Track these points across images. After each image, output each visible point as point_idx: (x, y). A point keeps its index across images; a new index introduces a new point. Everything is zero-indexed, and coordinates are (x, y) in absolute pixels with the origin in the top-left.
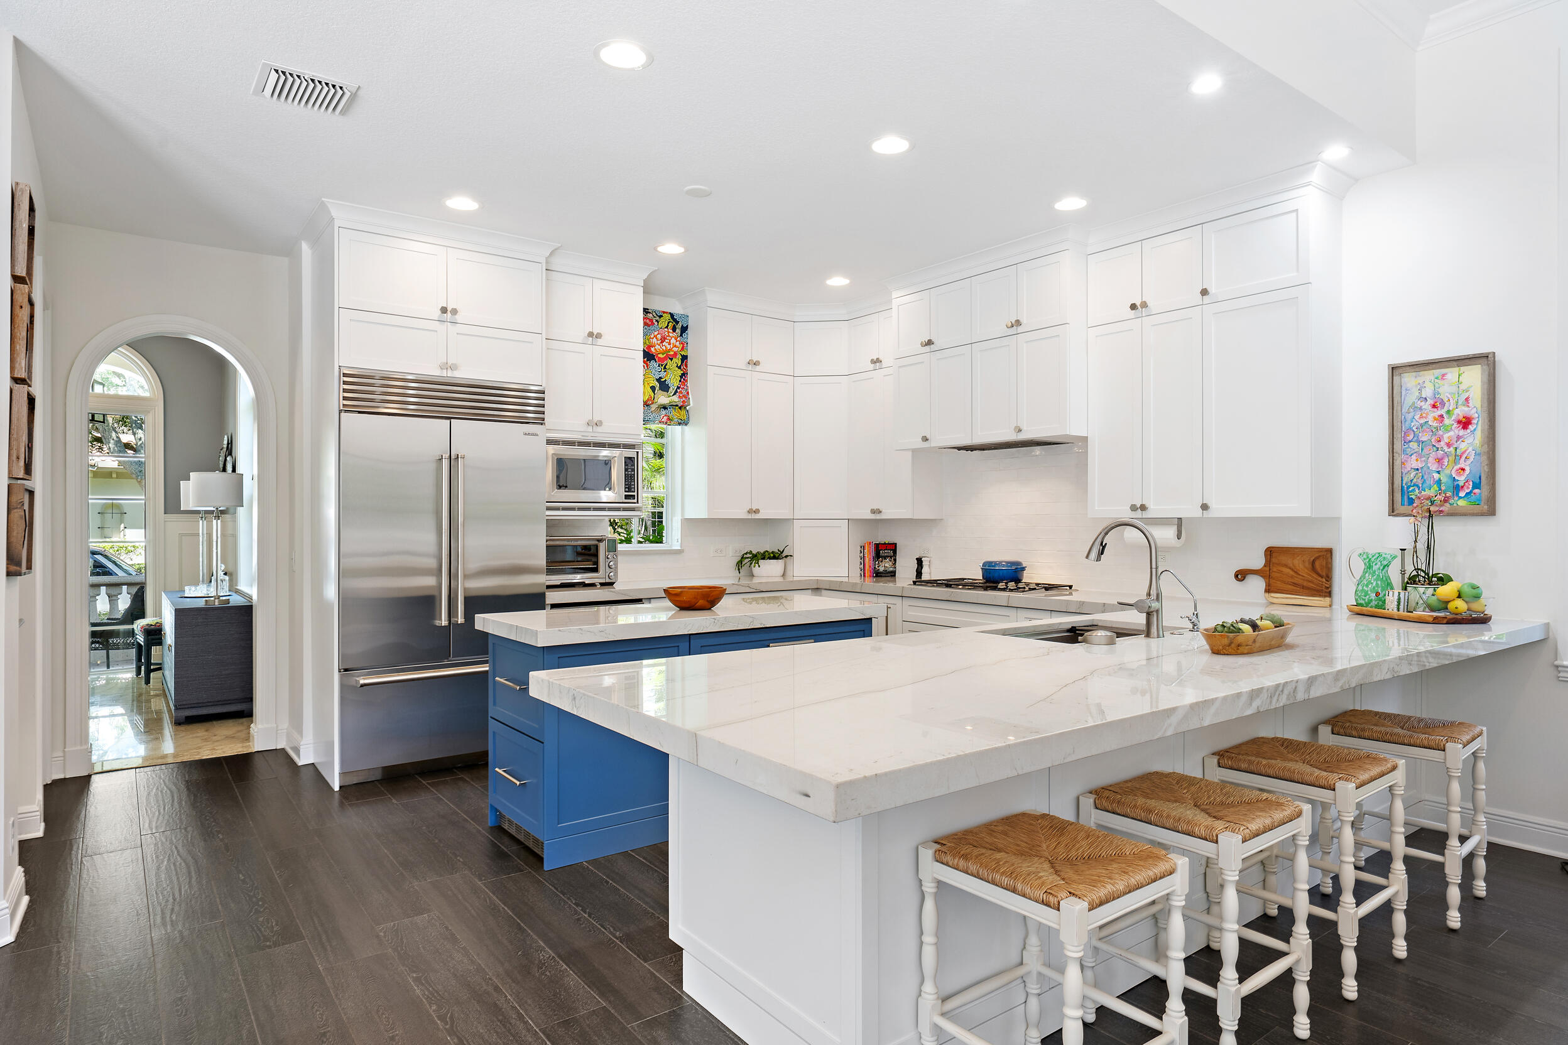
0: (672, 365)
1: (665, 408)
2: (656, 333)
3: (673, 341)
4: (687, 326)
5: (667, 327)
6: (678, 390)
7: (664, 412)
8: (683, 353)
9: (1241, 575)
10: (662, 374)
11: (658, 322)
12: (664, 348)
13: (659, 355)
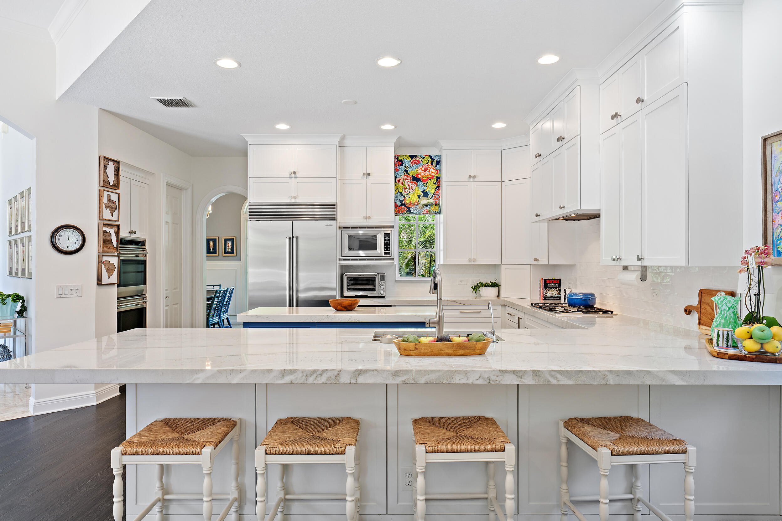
0: (431, 183)
1: (426, 206)
2: (421, 167)
3: (431, 170)
4: (440, 161)
5: (428, 163)
6: (434, 196)
7: (425, 208)
8: (437, 176)
9: (688, 311)
10: (425, 188)
11: (422, 161)
12: (426, 174)
13: (423, 179)
